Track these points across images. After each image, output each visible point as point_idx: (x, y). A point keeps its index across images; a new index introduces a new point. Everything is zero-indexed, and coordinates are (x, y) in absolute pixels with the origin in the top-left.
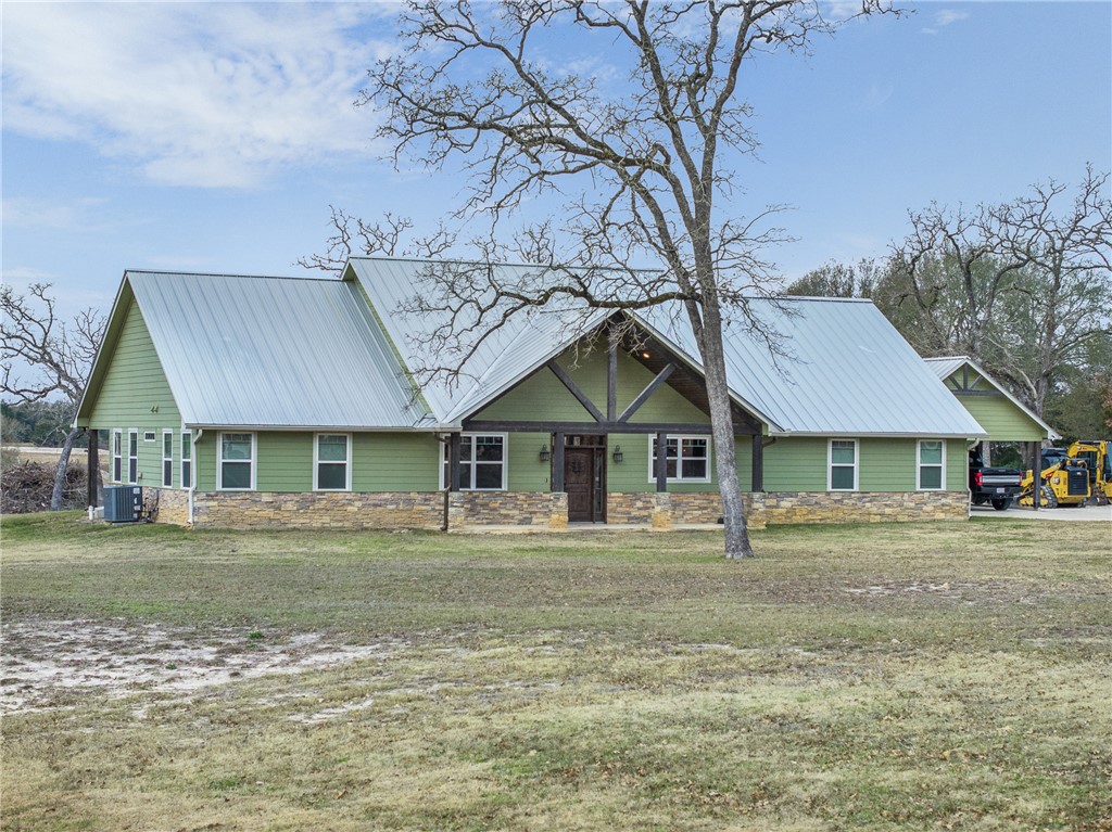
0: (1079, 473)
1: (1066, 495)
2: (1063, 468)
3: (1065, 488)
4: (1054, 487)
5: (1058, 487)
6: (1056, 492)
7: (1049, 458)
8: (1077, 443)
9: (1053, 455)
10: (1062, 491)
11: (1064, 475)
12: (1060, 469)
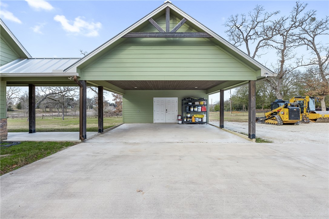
0: (295, 110)
1: (288, 120)
2: (286, 107)
3: (287, 116)
4: (281, 116)
5: (283, 116)
6: (282, 118)
7: (279, 103)
8: (294, 98)
9: (281, 102)
10: (286, 118)
11: (287, 110)
12: (284, 108)
